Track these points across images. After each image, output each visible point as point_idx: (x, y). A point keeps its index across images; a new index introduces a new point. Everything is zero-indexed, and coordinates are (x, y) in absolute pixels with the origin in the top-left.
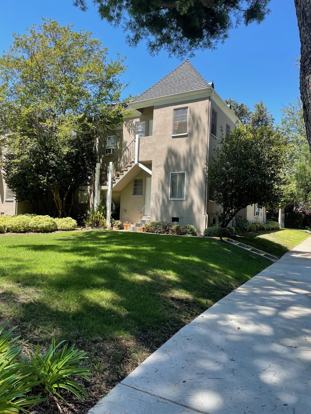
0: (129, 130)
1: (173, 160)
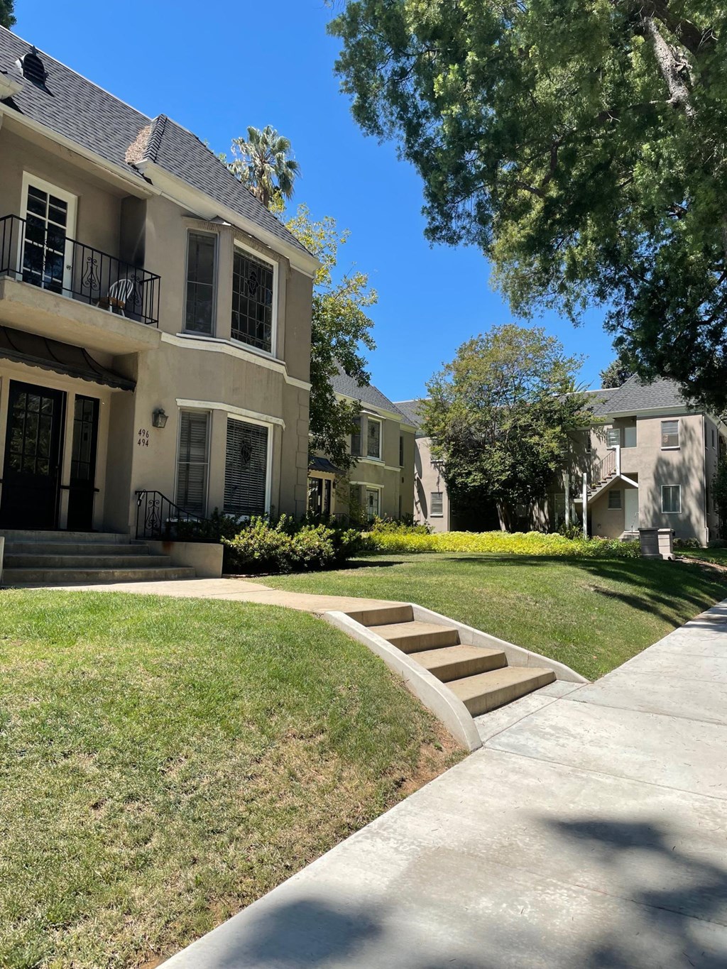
0: (599, 437)
1: (665, 468)
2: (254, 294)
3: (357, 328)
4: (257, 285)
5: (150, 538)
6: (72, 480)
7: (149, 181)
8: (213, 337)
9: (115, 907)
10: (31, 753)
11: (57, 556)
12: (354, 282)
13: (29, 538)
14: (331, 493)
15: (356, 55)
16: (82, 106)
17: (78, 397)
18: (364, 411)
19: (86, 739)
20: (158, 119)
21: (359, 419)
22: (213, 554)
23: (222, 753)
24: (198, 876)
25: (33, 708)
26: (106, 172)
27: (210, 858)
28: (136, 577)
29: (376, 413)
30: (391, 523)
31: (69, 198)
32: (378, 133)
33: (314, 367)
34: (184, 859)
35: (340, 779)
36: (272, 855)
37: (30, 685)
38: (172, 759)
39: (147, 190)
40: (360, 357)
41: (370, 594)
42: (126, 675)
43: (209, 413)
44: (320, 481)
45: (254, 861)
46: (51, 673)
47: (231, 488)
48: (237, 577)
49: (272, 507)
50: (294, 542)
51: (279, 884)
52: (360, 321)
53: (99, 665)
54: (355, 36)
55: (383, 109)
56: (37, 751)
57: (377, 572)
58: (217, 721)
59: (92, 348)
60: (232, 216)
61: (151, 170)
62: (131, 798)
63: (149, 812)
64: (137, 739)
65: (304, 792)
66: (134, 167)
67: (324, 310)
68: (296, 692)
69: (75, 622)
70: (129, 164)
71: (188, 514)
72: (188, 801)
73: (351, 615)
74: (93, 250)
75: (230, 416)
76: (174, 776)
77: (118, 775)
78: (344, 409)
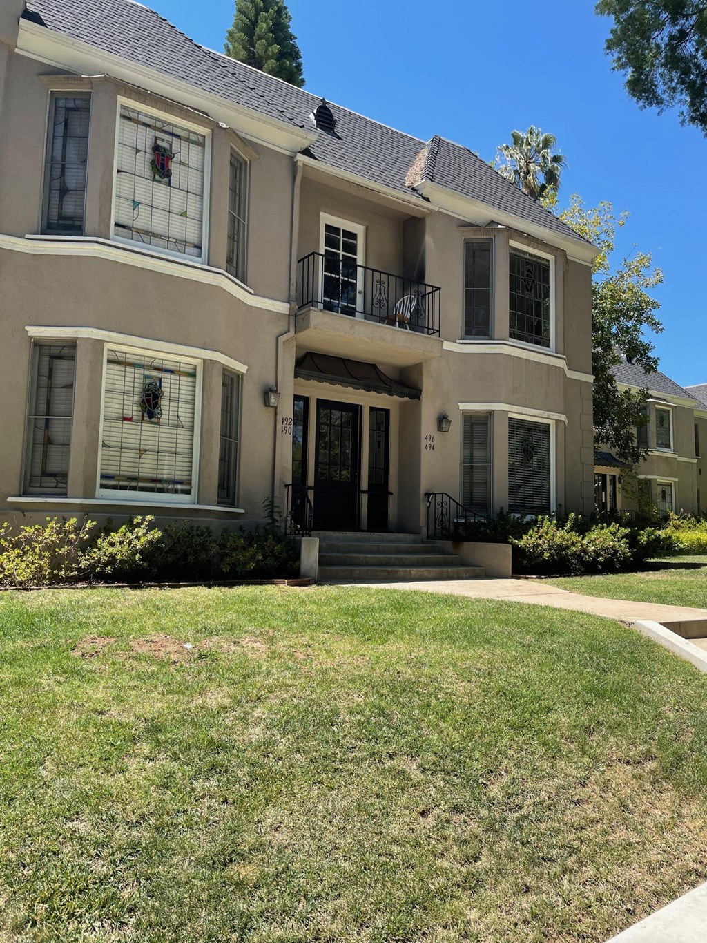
2: (531, 291)
3: (640, 311)
4: (534, 281)
5: (440, 538)
6: (370, 485)
7: (427, 199)
8: (491, 339)
9: (451, 928)
10: (360, 750)
11: (362, 555)
12: (635, 264)
13: (337, 539)
14: (617, 489)
15: (628, 30)
16: (366, 144)
17: (372, 409)
18: (650, 400)
19: (408, 741)
20: (432, 140)
21: (645, 408)
22: (502, 554)
23: (543, 771)
24: (533, 906)
25: (358, 705)
26: (390, 199)
27: (544, 888)
28: (431, 576)
29: (665, 400)
30: (689, 519)
31: (358, 229)
32: (657, 103)
33: (596, 357)
34: (517, 885)
35: (680, 816)
36: (611, 895)
37: (353, 681)
38: (492, 772)
39: (426, 208)
40: (645, 341)
41: (682, 601)
42: (438, 678)
43: (490, 414)
44: (604, 476)
45: (592, 899)
46: (370, 671)
47: (514, 489)
48: (527, 578)
49: (559, 505)
50: (585, 542)
51: (622, 929)
52: (644, 304)
53: (411, 665)
54: (627, 10)
55: (660, 77)
56: (365, 749)
57: (683, 576)
58: (534, 735)
59: (382, 363)
60: (506, 218)
61: (429, 189)
62: (456, 809)
63: (475, 827)
64: (456, 746)
65: (639, 827)
66: (414, 189)
67: (603, 298)
68: (616, 710)
69: (384, 620)
70: (409, 187)
71: (475, 514)
72: (514, 821)
73: (667, 625)
74: (381, 272)
75: (511, 415)
76: (495, 791)
77: (442, 783)
78: (629, 399)
